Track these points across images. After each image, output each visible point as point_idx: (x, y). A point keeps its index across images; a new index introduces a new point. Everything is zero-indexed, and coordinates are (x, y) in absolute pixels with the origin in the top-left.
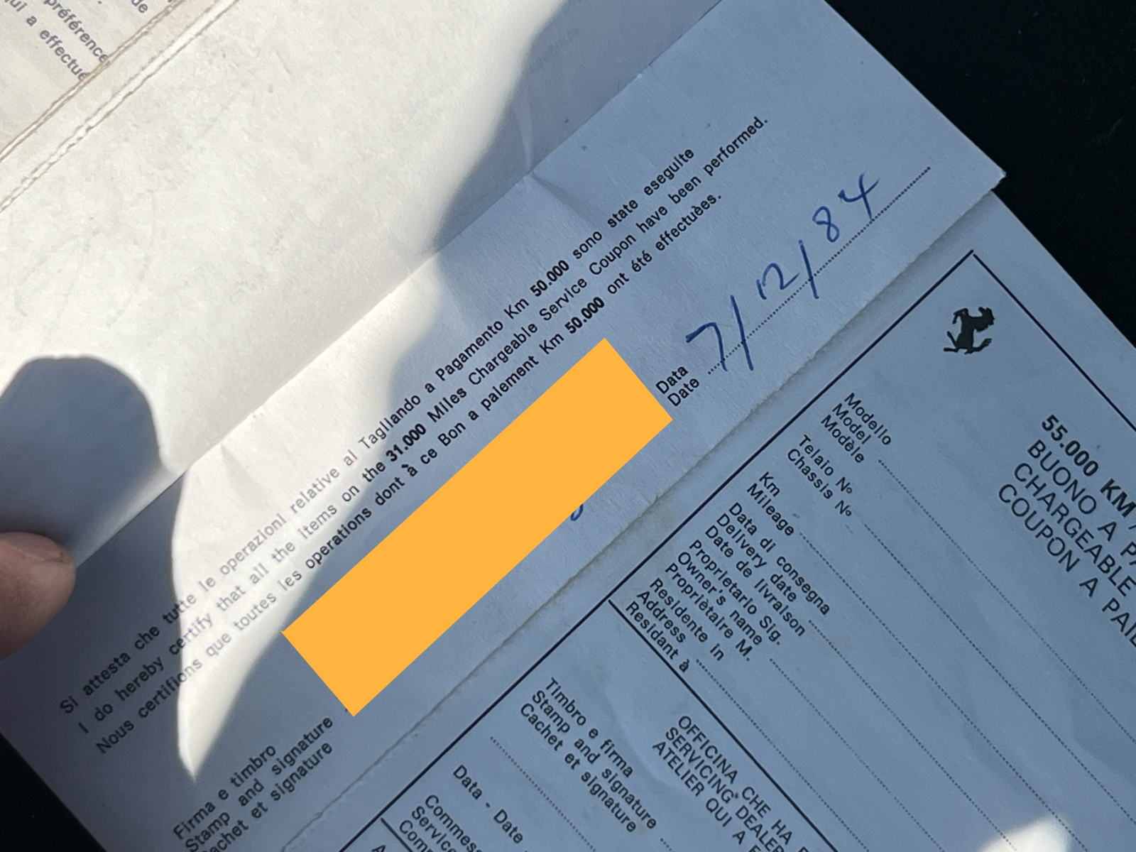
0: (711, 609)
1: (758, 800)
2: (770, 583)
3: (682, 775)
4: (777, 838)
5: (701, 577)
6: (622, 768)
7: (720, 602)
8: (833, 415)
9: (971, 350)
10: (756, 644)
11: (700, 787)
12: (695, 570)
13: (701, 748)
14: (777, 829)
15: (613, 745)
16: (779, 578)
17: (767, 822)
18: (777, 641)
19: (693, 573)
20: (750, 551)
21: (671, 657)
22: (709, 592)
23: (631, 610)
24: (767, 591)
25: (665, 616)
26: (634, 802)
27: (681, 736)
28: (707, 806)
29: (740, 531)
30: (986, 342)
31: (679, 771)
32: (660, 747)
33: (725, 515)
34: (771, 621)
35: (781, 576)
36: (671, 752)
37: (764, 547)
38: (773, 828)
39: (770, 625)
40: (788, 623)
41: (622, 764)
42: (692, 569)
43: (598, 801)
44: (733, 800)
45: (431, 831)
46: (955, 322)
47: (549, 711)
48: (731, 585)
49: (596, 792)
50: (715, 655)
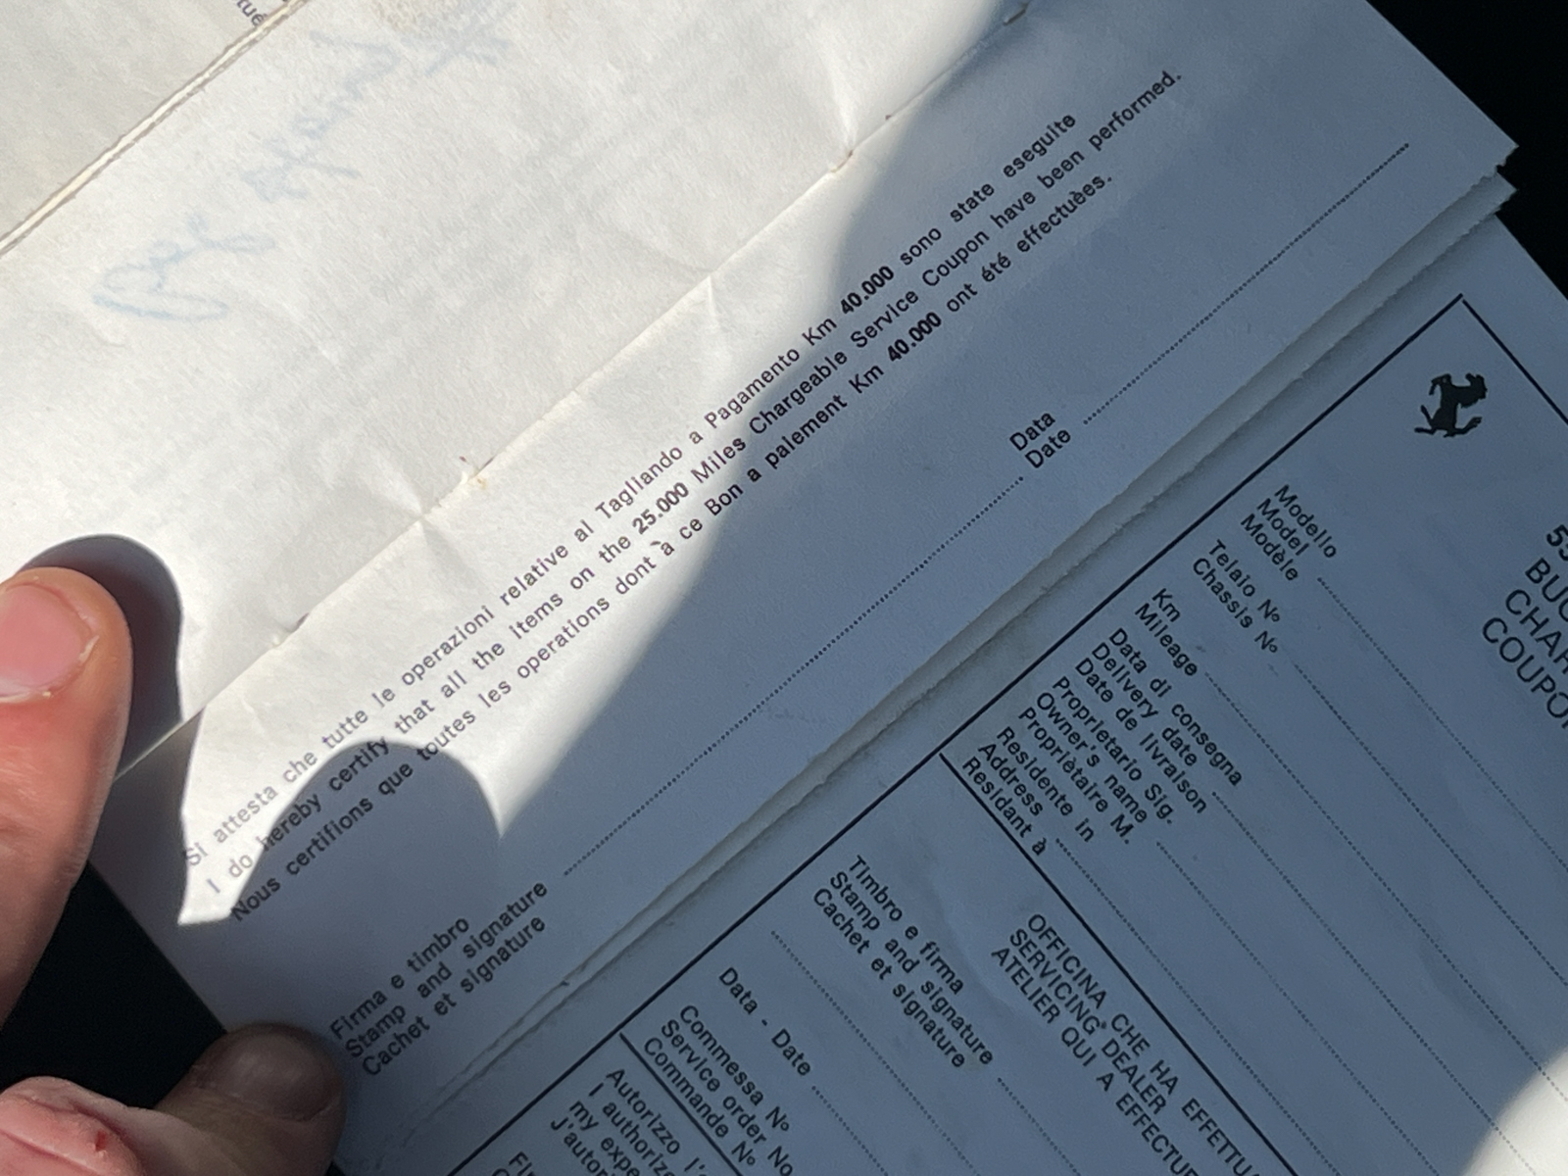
0: (1079, 771)
1: (1134, 1033)
2: (1162, 740)
3: (1029, 996)
4: (1157, 1085)
5: (1067, 727)
6: (948, 982)
7: (1091, 762)
8: (1258, 513)
9: (1453, 432)
10: (1140, 821)
11: (1054, 1011)
12: (1060, 718)
13: (1058, 958)
14: (1157, 1073)
15: (938, 949)
16: (1174, 733)
17: (1144, 1062)
18: (1168, 818)
19: (1056, 722)
20: (1137, 694)
21: (1022, 834)
22: (1078, 748)
23: (969, 768)
24: (1157, 749)
25: (1015, 779)
26: (963, 1028)
27: (1030, 942)
28: (1064, 1039)
29: (1123, 667)
30: (1475, 422)
31: (1026, 988)
32: (1002, 955)
33: (1103, 645)
34: (1160, 792)
35: (1178, 731)
36: (1016, 962)
37: (1156, 690)
38: (1152, 1071)
39: (1159, 797)
40: (1184, 795)
41: (949, 976)
42: (1055, 716)
43: (914, 1024)
44: (1098, 1031)
45: (686, 1055)
46: (1432, 392)
47: (852, 900)
48: (1108, 740)
49: (913, 1012)
50: (1082, 834)
